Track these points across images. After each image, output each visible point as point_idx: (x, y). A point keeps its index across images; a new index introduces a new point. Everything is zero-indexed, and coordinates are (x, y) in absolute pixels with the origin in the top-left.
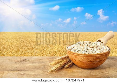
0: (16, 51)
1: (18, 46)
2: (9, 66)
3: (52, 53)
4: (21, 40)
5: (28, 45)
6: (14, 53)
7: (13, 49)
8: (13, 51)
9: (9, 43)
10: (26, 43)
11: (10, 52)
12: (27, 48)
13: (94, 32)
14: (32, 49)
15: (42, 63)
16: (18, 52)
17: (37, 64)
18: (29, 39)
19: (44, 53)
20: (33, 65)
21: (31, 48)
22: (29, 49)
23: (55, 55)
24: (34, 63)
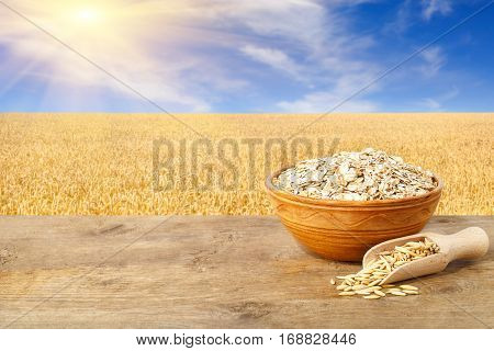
0: (69, 195)
1: (79, 172)
2: (55, 250)
3: (229, 204)
4: (91, 148)
5: (124, 169)
6: (64, 205)
7: (57, 185)
8: (59, 197)
9: (41, 160)
10: (114, 162)
11: (44, 198)
12: (118, 181)
13: (414, 114)
14: (143, 186)
15: (185, 240)
16: (79, 198)
17: (164, 244)
18: (130, 145)
19: (196, 204)
20: (149, 246)
21: (138, 182)
22: (129, 186)
23: (244, 210)
24: (154, 238)
